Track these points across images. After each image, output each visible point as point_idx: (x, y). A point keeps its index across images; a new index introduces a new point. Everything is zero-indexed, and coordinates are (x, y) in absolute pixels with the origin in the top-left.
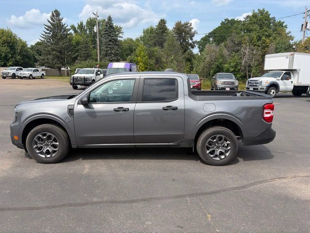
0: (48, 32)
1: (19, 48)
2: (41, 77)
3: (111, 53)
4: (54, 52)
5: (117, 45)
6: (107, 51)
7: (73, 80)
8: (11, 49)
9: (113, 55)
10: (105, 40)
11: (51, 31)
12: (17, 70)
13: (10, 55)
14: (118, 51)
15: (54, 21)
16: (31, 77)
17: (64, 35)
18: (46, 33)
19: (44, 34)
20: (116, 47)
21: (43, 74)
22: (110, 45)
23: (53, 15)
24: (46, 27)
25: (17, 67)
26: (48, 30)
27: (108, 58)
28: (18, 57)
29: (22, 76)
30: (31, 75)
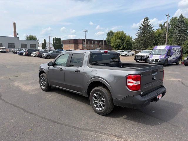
0: (141, 30)
1: (126, 40)
2: (132, 55)
3: (179, 39)
4: (142, 41)
5: (185, 33)
6: (176, 38)
7: (136, 57)
8: (122, 41)
9: (180, 41)
10: (176, 31)
11: (142, 30)
12: (121, 52)
13: (121, 44)
14: (185, 37)
15: (144, 24)
16: (126, 55)
17: (149, 31)
18: (139, 31)
19: (138, 31)
20: (184, 35)
21: (133, 54)
22: (179, 34)
23: (144, 20)
24: (140, 28)
25: (121, 50)
26: (140, 29)
27: (177, 42)
28: (125, 45)
29: (122, 55)
30: (126, 54)
